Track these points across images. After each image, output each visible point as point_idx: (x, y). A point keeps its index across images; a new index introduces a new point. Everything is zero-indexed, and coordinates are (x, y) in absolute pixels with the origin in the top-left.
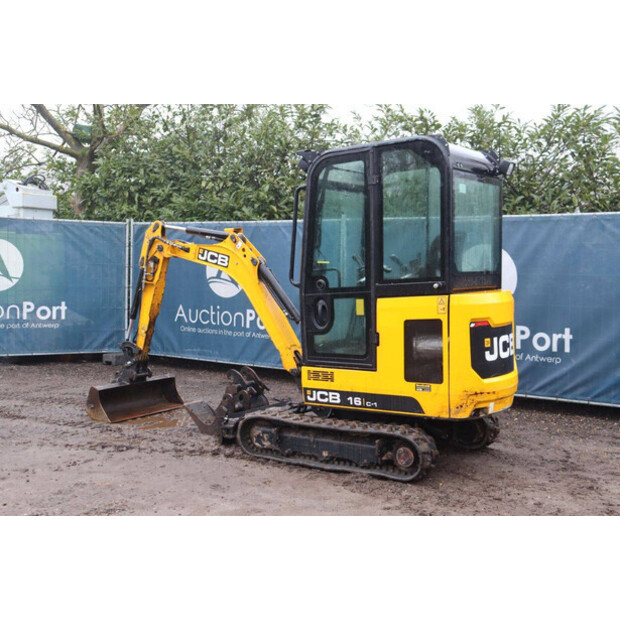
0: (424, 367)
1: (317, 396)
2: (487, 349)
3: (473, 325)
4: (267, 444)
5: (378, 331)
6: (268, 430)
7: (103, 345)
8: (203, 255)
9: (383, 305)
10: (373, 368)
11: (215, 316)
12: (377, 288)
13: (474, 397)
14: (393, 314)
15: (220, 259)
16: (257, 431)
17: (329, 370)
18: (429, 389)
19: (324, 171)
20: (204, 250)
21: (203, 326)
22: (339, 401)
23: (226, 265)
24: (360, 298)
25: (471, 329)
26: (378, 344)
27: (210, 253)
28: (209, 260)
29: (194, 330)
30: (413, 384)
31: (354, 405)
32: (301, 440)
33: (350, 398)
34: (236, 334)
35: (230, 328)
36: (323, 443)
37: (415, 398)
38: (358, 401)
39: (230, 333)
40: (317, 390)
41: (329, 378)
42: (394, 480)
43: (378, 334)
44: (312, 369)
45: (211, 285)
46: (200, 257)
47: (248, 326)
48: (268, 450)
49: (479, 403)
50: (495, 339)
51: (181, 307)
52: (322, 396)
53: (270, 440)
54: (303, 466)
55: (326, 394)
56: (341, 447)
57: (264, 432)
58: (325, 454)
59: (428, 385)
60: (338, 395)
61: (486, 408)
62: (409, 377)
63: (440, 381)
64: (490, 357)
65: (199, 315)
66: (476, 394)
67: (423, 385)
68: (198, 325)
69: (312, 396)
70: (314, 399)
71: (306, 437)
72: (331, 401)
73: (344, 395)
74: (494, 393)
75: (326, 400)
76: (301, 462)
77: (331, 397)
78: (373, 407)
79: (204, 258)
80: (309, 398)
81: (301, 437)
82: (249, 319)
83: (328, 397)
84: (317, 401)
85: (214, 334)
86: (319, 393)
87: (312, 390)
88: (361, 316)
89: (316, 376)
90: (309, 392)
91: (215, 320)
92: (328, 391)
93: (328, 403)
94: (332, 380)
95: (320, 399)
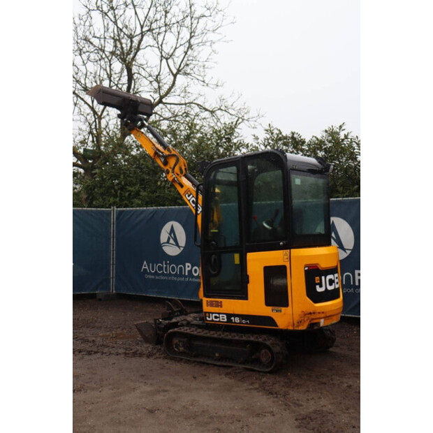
1: (212, 317)
2: (317, 284)
3: (306, 269)
5: (248, 274)
6: (182, 340)
7: (97, 288)
10: (246, 298)
11: (166, 268)
13: (309, 316)
17: (219, 300)
19: (214, 173)
21: (159, 275)
22: (226, 320)
24: (237, 252)
25: (305, 271)
29: (153, 277)
31: (235, 323)
34: (179, 279)
35: (176, 275)
36: (216, 347)
38: (237, 320)
39: (175, 279)
40: (212, 313)
41: (219, 305)
42: (259, 371)
45: (163, 248)
47: (187, 274)
49: (313, 319)
50: (323, 278)
51: (145, 262)
52: (216, 317)
54: (204, 363)
55: (218, 315)
59: (279, 308)
60: (225, 316)
61: (319, 323)
63: (287, 305)
64: (319, 289)
65: (156, 267)
66: (310, 313)
67: (276, 308)
68: (156, 273)
69: (209, 317)
70: (211, 319)
74: (323, 313)
75: (218, 320)
76: (202, 360)
77: (221, 318)
78: (247, 323)
80: (208, 319)
82: (187, 269)
83: (219, 317)
84: (212, 320)
85: (165, 280)
86: (214, 315)
87: (209, 313)
89: (211, 304)
90: (207, 314)
91: (166, 271)
92: (219, 314)
93: (219, 321)
94: (221, 306)
95: (214, 319)
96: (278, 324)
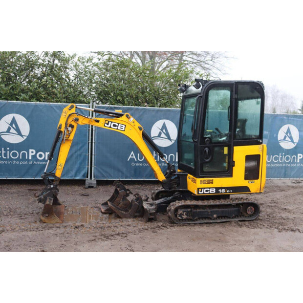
0: (252, 173)
4: (185, 217)
8: (108, 124)
9: (237, 149)
12: (234, 142)
14: (240, 153)
15: (119, 127)
16: (180, 212)
18: (254, 182)
20: (109, 122)
23: (123, 129)
26: (234, 166)
27: (113, 124)
28: (112, 126)
30: (248, 181)
32: (203, 212)
33: (220, 190)
37: (248, 186)
43: (234, 162)
44: (202, 179)
46: (106, 125)
48: (185, 220)
53: (187, 215)
56: (223, 212)
57: (183, 212)
58: (215, 216)
62: (246, 178)
71: (205, 210)
72: (211, 192)
73: (217, 189)
79: (109, 126)
81: (203, 210)
88: (226, 155)
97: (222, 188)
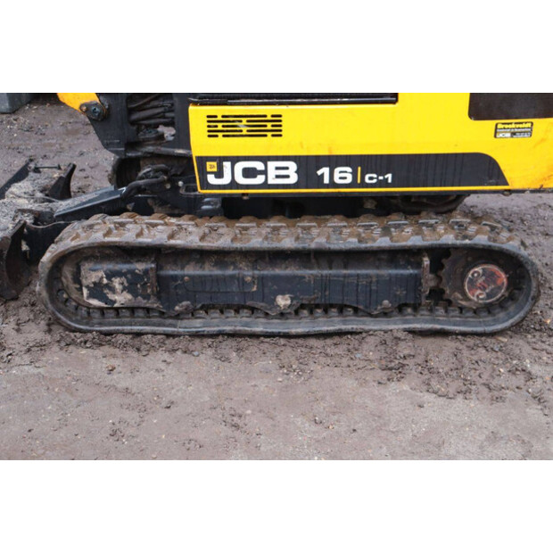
4: (123, 298)
18: (529, 132)
30: (490, 124)
31: (332, 184)
32: (216, 280)
33: (325, 171)
36: (276, 278)
38: (343, 175)
40: (234, 160)
48: (122, 310)
52: (249, 173)
53: (130, 289)
55: (259, 166)
56: (324, 283)
57: (113, 274)
58: (283, 301)
59: (525, 123)
67: (513, 124)
69: (219, 174)
70: (226, 180)
71: (230, 271)
73: (308, 165)
75: (260, 179)
78: (382, 184)
80: (211, 179)
81: (217, 272)
84: (233, 184)
86: (240, 166)
87: (220, 160)
92: (265, 159)
93: (265, 185)
94: (277, 133)
95: (241, 180)
96: (507, 175)
97: (333, 161)
